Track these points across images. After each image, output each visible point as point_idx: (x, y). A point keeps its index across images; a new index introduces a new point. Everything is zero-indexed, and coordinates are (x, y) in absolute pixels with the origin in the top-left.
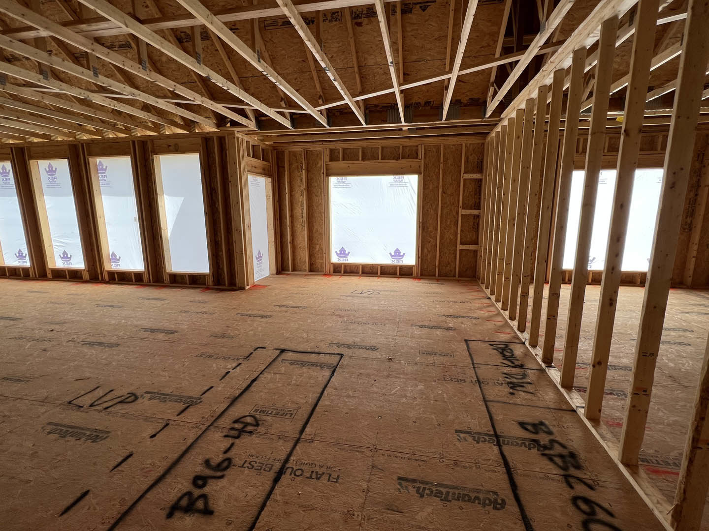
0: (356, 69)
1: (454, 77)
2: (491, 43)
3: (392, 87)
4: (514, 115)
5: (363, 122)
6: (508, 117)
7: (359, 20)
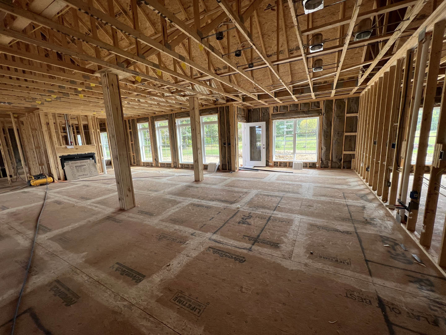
0: (290, 72)
1: (338, 73)
2: (360, 51)
3: (307, 79)
4: (373, 84)
5: (292, 94)
6: (371, 85)
7: (292, 52)
